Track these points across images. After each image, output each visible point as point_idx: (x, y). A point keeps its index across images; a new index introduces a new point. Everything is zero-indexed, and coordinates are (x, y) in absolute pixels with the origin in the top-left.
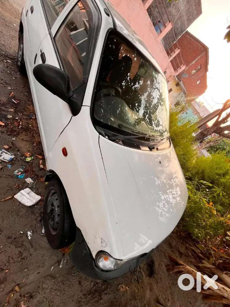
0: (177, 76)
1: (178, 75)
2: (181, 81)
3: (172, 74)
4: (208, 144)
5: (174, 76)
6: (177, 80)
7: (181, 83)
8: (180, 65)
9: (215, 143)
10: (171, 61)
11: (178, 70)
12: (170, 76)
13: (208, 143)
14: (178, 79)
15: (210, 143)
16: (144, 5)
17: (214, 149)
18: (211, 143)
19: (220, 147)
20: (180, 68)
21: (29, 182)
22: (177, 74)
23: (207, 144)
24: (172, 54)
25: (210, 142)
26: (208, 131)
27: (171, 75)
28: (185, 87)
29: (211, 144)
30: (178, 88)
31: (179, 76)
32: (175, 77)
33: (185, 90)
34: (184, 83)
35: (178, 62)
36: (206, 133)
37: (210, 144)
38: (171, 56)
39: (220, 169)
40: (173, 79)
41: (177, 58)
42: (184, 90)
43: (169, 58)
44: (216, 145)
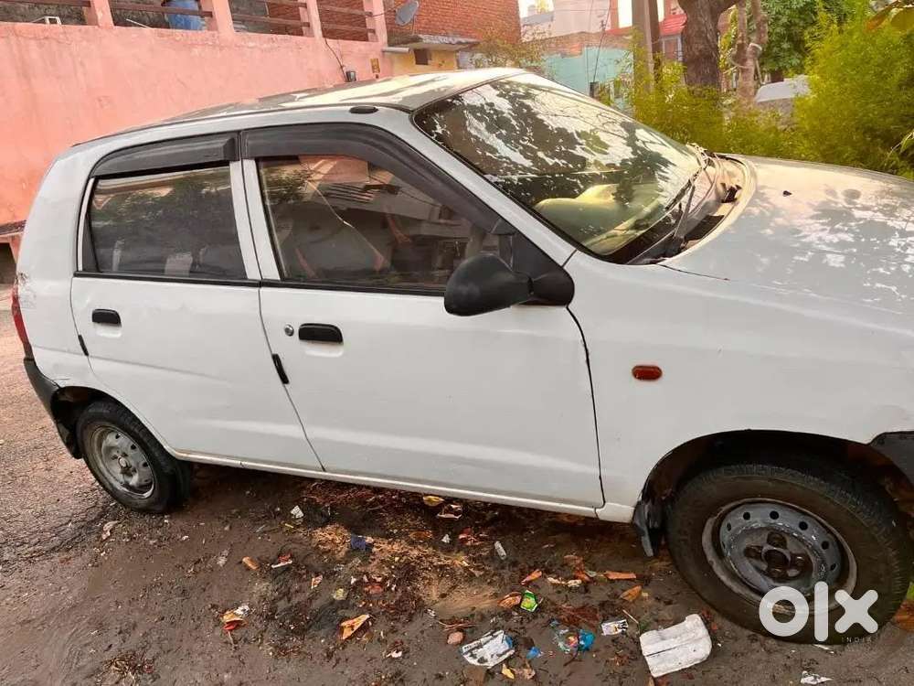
0: (390, 44)
1: (390, 33)
2: (421, 36)
3: (372, 57)
4: (745, 60)
5: (384, 52)
6: (407, 49)
7: (427, 40)
8: (358, 12)
9: (759, 31)
10: (328, 33)
11: (369, 27)
12: (373, 67)
13: (740, 58)
14: (405, 43)
15: (745, 52)
16: (97, 24)
17: (782, 49)
18: (749, 49)
19: (784, 20)
20: (370, 15)
21: (620, 631)
22: (383, 36)
23: (743, 61)
24: (304, 19)
25: (741, 47)
26: (700, 34)
27: (372, 61)
28: (446, 35)
29: (755, 48)
30: (435, 60)
31: (396, 36)
32: (392, 52)
33: (463, 40)
34: (433, 32)
35: (346, 10)
36: (699, 46)
37: (748, 55)
38: (308, 25)
39: (888, 63)
40: (392, 63)
41: (328, 8)
42: (460, 43)
43: (312, 35)
44: (770, 34)
